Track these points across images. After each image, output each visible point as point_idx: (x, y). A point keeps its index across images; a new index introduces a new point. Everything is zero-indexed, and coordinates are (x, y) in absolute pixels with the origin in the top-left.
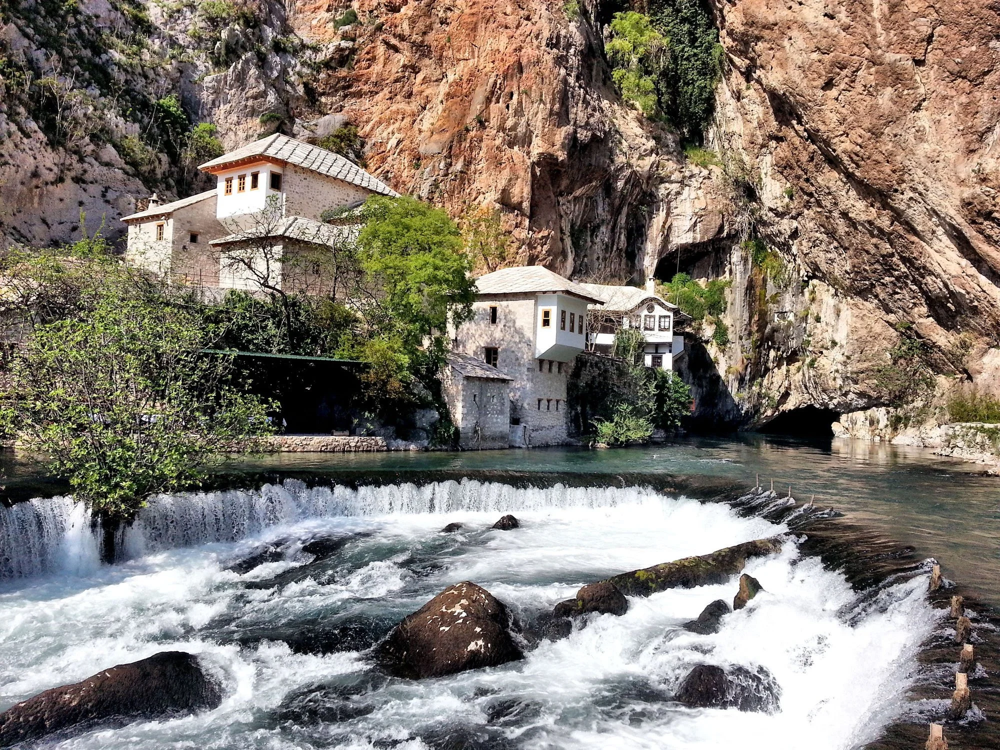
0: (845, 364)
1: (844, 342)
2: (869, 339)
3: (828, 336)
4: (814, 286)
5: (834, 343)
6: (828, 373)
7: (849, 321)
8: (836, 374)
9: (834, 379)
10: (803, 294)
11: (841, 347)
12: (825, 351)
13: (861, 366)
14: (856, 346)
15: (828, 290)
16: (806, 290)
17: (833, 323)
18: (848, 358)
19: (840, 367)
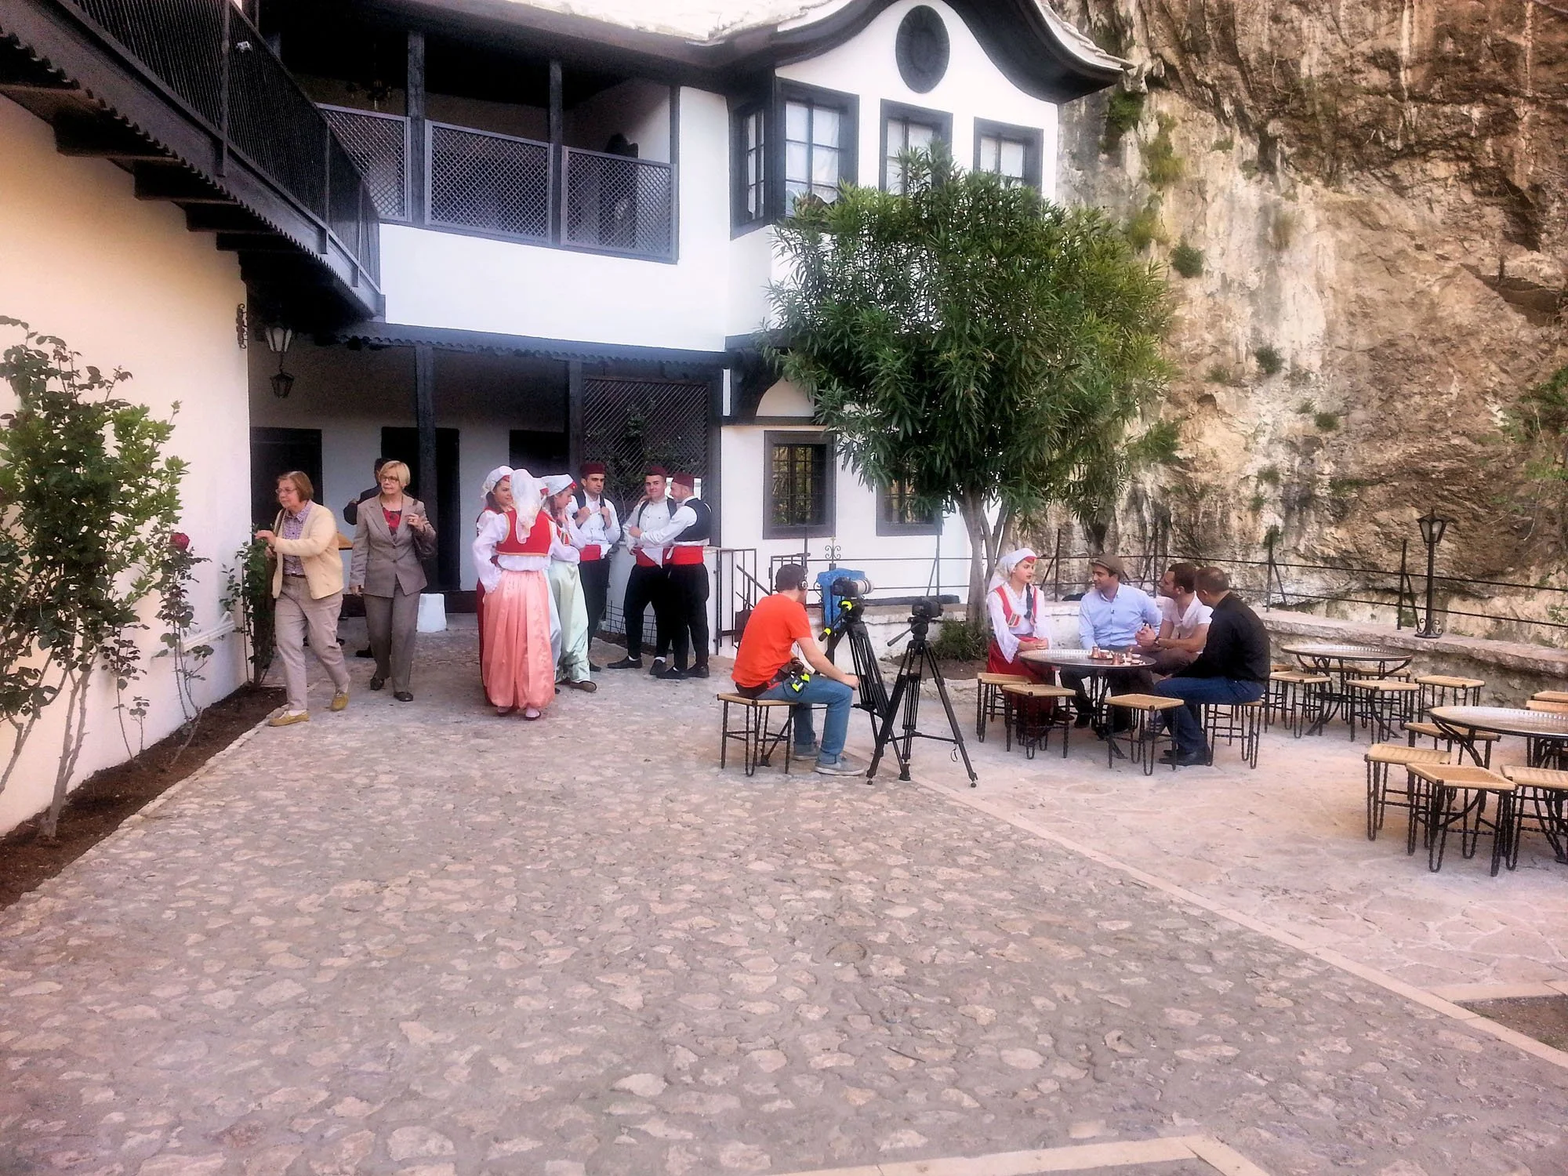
0: (1307, 447)
1: (1312, 361)
2: (1426, 349)
3: (1241, 330)
4: (1166, 124)
5: (1268, 361)
6: (1230, 483)
7: (1330, 272)
8: (1266, 488)
9: (1257, 504)
10: (1116, 160)
11: (1299, 377)
12: (1221, 394)
13: (1379, 459)
14: (1363, 377)
15: (1225, 146)
16: (1130, 137)
17: (1253, 280)
18: (1326, 422)
19: (1282, 458)
